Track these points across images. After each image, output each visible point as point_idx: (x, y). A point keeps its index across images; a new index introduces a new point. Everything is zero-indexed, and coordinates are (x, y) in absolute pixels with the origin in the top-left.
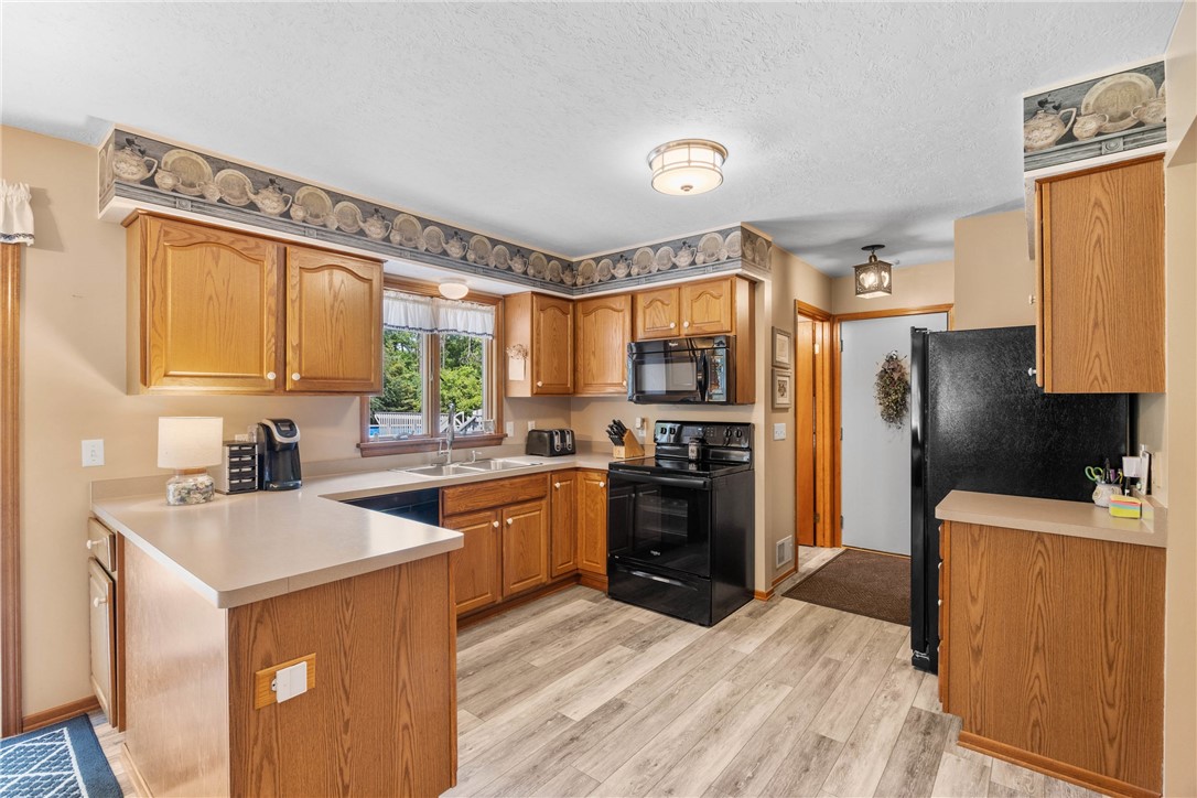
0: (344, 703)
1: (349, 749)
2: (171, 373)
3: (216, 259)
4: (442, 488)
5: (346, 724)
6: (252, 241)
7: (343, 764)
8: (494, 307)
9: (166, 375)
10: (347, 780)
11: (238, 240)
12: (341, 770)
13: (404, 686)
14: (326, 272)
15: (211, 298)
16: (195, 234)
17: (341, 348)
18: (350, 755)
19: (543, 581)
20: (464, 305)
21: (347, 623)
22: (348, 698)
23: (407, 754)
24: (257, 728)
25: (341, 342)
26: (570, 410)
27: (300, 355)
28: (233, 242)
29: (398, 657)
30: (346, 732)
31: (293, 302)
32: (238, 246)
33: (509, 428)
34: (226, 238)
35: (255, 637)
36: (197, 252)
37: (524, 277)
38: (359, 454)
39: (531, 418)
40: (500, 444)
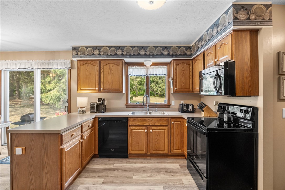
0: (31, 161)
1: (32, 171)
2: (81, 89)
3: (88, 66)
4: (129, 118)
5: (32, 165)
6: (94, 61)
7: (31, 174)
8: (167, 66)
9: (80, 89)
10: (32, 178)
11: (92, 62)
12: (31, 175)
13: (46, 163)
14: (109, 65)
15: (87, 74)
16: (85, 62)
17: (112, 82)
18: (33, 172)
19: (166, 153)
20: (151, 67)
21: (32, 143)
22: (32, 160)
23: (46, 180)
24: (15, 158)
25: (112, 80)
26: (201, 98)
27: (103, 84)
28: (91, 62)
29: (44, 155)
30: (32, 167)
31: (102, 72)
32: (91, 63)
33: (173, 103)
34: (89, 62)
35: (15, 140)
36: (85, 65)
37: (169, 55)
38: (126, 107)
39: (182, 100)
40: (169, 107)
